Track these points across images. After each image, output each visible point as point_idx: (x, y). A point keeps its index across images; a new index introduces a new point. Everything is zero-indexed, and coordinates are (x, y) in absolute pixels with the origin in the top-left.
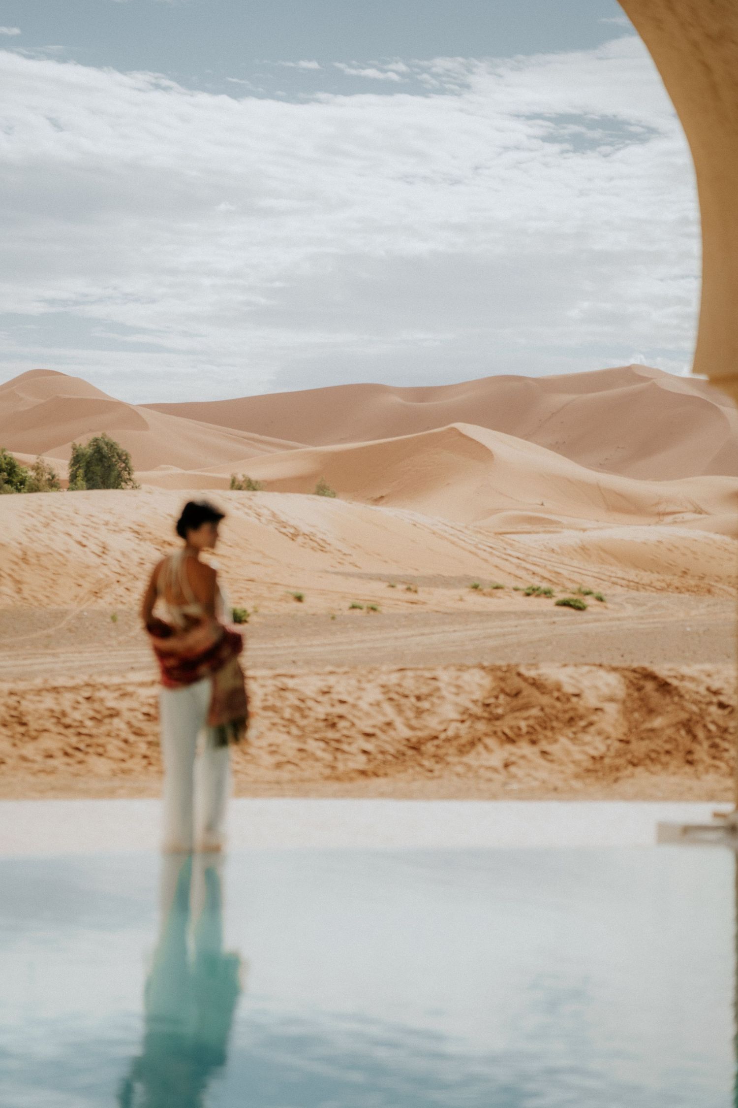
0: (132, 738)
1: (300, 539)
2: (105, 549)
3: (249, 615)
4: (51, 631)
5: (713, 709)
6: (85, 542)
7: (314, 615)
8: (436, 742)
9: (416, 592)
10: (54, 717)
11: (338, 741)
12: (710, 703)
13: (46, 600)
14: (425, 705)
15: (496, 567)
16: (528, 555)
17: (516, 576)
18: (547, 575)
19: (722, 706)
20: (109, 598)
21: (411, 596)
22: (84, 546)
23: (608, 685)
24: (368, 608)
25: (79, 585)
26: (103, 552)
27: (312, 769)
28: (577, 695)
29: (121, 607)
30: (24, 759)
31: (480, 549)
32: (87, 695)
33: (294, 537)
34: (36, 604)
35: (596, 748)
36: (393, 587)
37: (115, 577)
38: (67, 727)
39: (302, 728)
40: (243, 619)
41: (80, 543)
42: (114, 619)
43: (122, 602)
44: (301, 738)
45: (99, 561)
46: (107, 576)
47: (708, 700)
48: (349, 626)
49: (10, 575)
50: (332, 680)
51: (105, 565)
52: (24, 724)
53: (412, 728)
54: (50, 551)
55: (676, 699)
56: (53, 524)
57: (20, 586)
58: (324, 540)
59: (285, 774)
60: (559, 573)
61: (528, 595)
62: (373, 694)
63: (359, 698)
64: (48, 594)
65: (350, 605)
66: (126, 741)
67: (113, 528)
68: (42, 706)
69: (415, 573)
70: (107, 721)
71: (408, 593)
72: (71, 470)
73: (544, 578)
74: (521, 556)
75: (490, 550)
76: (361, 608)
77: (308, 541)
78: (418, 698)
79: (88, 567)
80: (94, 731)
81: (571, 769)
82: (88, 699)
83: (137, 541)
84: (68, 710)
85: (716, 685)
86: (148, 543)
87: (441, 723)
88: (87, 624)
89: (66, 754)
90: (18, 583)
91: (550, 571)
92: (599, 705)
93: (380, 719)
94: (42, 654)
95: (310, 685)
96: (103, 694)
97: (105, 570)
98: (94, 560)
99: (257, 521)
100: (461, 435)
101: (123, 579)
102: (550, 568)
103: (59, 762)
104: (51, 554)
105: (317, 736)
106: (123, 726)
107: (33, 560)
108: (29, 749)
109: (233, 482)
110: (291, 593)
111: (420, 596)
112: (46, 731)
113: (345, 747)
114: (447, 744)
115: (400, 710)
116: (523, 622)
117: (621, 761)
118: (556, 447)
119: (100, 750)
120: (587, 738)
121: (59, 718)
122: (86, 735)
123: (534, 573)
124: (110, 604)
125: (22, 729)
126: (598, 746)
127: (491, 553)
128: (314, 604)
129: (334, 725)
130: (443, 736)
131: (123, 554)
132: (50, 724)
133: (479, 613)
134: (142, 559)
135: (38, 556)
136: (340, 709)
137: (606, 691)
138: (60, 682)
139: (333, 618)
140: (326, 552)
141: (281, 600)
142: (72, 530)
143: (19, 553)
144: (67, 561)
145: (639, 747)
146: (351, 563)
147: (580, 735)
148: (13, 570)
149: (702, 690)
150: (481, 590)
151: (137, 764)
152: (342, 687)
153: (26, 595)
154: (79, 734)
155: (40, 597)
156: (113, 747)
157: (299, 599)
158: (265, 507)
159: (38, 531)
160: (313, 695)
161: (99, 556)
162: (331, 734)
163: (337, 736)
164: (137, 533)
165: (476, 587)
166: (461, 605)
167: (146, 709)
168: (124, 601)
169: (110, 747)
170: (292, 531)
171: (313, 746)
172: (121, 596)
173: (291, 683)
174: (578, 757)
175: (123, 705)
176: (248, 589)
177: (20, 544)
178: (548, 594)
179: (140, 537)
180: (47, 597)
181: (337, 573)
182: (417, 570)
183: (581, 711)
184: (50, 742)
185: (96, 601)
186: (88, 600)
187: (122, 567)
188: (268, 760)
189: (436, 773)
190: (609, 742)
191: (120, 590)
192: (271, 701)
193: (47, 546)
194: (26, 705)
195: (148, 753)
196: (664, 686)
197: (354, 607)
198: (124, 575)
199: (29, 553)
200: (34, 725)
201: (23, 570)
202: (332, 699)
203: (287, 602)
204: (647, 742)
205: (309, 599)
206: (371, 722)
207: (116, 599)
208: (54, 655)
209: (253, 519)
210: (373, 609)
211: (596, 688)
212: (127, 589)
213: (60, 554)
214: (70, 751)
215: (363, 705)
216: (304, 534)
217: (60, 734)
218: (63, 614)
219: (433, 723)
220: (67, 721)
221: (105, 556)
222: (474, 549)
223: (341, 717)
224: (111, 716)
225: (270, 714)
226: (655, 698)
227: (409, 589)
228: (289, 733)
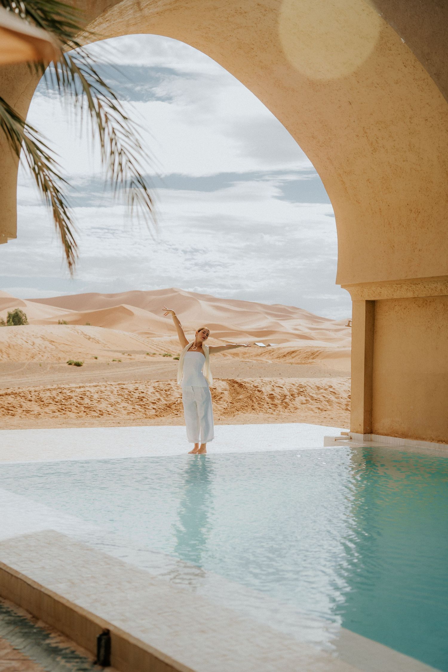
0: (79, 406)
1: (91, 340)
2: (34, 344)
3: (83, 364)
4: (22, 369)
5: (256, 392)
6: (27, 341)
7: (102, 363)
8: (175, 405)
9: (131, 355)
10: (51, 399)
11: (144, 405)
12: (255, 390)
13: (17, 360)
14: (169, 393)
15: (150, 347)
16: (159, 344)
17: (157, 350)
18: (166, 350)
19: (259, 391)
20: (37, 359)
21: (129, 357)
22: (27, 343)
23: (223, 385)
24: (118, 361)
25: (27, 355)
26: (33, 344)
27: (140, 415)
28: (215, 389)
29: (41, 361)
30: (46, 413)
31: (145, 342)
32: (60, 391)
33: (89, 339)
34: (14, 361)
35: (224, 405)
36: (124, 354)
37: (38, 352)
38: (57, 402)
39: (132, 401)
40: (81, 365)
41: (26, 342)
42: (40, 365)
43: (41, 360)
44: (133, 404)
45: (32, 347)
46: (35, 352)
47: (254, 389)
48: (114, 366)
49: (5, 352)
50: (137, 385)
51: (34, 348)
52: (43, 401)
53: (166, 401)
54: (17, 344)
55: (245, 389)
56: (17, 336)
57: (9, 355)
58: (98, 340)
59: (132, 416)
60: (169, 349)
61: (164, 356)
62: (151, 390)
63: (148, 391)
64: (18, 358)
65: (112, 360)
66: (77, 407)
67: (35, 337)
68: (47, 395)
69: (127, 350)
70: (69, 400)
71: (129, 356)
72: (7, 319)
73: (165, 351)
74: (157, 344)
75: (148, 342)
76: (116, 361)
77: (93, 340)
78: (166, 391)
79: (29, 349)
80: (66, 403)
81: (219, 413)
82: (61, 392)
83: (43, 341)
84: (56, 397)
85: (256, 385)
86: (47, 341)
87: (175, 399)
88: (32, 367)
89: (59, 411)
90: (8, 354)
91: (166, 349)
92: (222, 392)
93: (156, 398)
94: (23, 377)
95: (131, 387)
96: (65, 391)
97: (35, 350)
98: (31, 347)
99: (78, 334)
100: (124, 308)
101: (40, 353)
102: (166, 348)
103: (57, 414)
104: (17, 345)
105: (137, 404)
106: (74, 402)
107: (12, 347)
108: (47, 410)
109: (59, 322)
110: (93, 356)
111: (133, 357)
112: (50, 403)
113: (147, 407)
114: (178, 406)
115: (161, 395)
116: (166, 365)
117: (233, 410)
118: (151, 311)
119: (70, 410)
120: (221, 402)
121: (53, 399)
122: (63, 404)
123: (162, 349)
124: (38, 360)
125: (43, 403)
126: (225, 405)
127: (148, 343)
128: (101, 360)
129: (142, 400)
130: (176, 403)
131: (39, 345)
132: (51, 401)
133: (151, 362)
134: (45, 346)
135: (13, 346)
136: (142, 395)
137: (223, 387)
138: (49, 387)
139: (108, 364)
140: (99, 343)
141: (91, 359)
142: (23, 338)
143: (8, 345)
144: (23, 347)
145: (238, 405)
146: (107, 347)
147: (218, 402)
148: (6, 350)
149: (252, 386)
150: (149, 355)
151: (82, 414)
152: (141, 388)
153: (11, 358)
154: (61, 404)
155: (15, 359)
156: (73, 408)
157: (96, 358)
158: (80, 330)
159: (13, 338)
160: (133, 390)
161: (33, 346)
162: (141, 403)
163: (144, 403)
164: (43, 338)
165: (148, 354)
166: (145, 359)
167: (81, 396)
168: (42, 359)
169: (72, 409)
170: (88, 337)
171: (137, 407)
172: (40, 358)
173: (124, 386)
174: (220, 408)
175: (72, 395)
176: (80, 355)
177: (8, 342)
178: (170, 356)
179: (44, 339)
180: (18, 359)
181: (104, 350)
182: (127, 349)
183: (217, 394)
184: (53, 407)
185: (33, 360)
186: (30, 359)
187: (40, 349)
188: (125, 412)
189: (179, 415)
190: (228, 403)
191: (40, 356)
192: (120, 393)
193: (16, 343)
194: (41, 395)
195: (85, 410)
196: (241, 385)
197: (114, 361)
198: (41, 351)
199: (11, 345)
200: (46, 402)
201: (9, 350)
202: (139, 392)
203: (92, 359)
204: (238, 403)
205: (99, 358)
206: (153, 399)
207: (39, 359)
208: (27, 377)
209: (76, 333)
210: (120, 361)
211: (220, 386)
212: (42, 356)
213: (21, 345)
214: (60, 410)
215: (149, 393)
216: (92, 338)
217: (55, 404)
218: (24, 364)
219: (173, 399)
220: (57, 400)
221: (34, 345)
222: (143, 342)
223: (143, 397)
224: (70, 398)
225: (120, 397)
226: (239, 389)
227: (129, 355)
228: (128, 403)
